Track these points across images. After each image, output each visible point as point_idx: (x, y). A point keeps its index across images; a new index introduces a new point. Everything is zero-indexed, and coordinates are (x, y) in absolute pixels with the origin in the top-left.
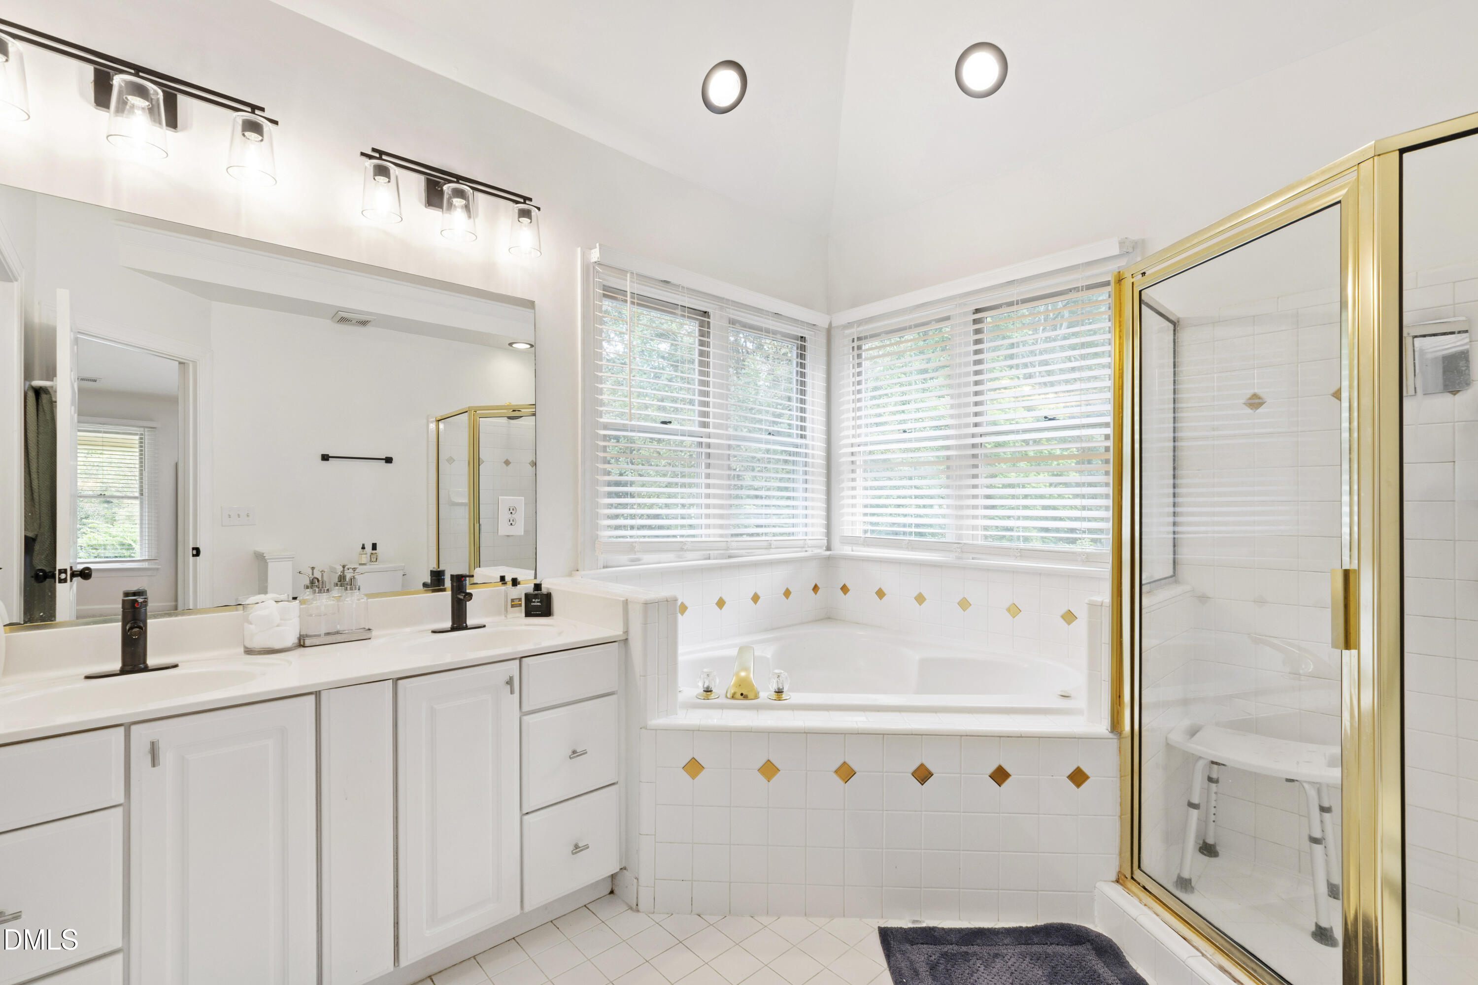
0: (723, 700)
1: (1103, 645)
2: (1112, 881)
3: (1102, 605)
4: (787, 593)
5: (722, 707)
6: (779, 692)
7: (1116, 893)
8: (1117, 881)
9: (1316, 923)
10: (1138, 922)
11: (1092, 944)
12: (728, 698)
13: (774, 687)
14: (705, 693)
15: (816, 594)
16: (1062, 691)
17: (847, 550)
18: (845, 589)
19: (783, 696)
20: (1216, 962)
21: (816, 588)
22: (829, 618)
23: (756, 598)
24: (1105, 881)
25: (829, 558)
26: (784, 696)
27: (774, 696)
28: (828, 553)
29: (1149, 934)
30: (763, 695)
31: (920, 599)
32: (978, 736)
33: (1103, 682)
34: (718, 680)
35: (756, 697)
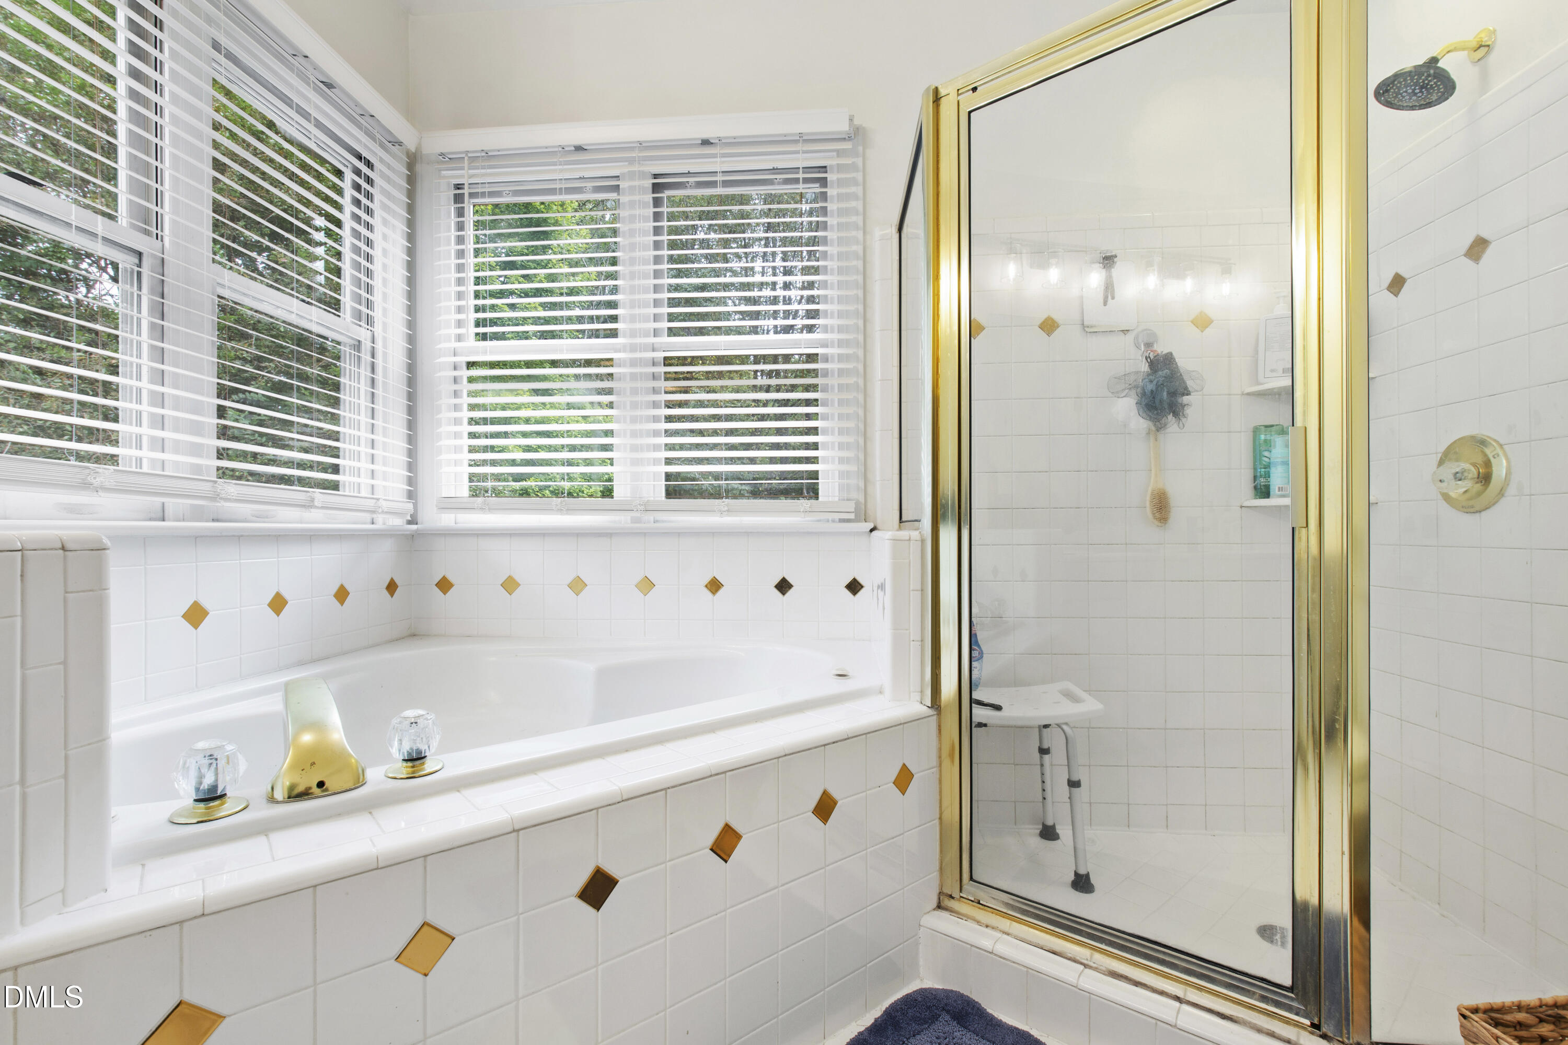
0: (262, 812)
1: (912, 592)
2: (934, 909)
3: (910, 540)
4: (342, 595)
5: (264, 829)
6: (415, 759)
7: (943, 922)
8: (939, 907)
9: (1075, 872)
10: (996, 955)
11: (948, 1012)
12: (278, 802)
13: (397, 751)
14: (202, 805)
15: (392, 596)
16: (837, 670)
17: (447, 520)
18: (444, 585)
19: (426, 766)
20: (1104, 969)
21: (392, 587)
22: (414, 635)
23: (278, 604)
24: (928, 912)
25: (412, 537)
26: (429, 765)
27: (403, 769)
28: (414, 527)
29: (1016, 965)
30: (376, 776)
31: (577, 585)
32: (799, 752)
33: (912, 643)
34: (243, 766)
35: (359, 782)
